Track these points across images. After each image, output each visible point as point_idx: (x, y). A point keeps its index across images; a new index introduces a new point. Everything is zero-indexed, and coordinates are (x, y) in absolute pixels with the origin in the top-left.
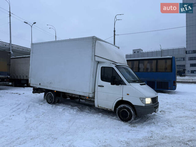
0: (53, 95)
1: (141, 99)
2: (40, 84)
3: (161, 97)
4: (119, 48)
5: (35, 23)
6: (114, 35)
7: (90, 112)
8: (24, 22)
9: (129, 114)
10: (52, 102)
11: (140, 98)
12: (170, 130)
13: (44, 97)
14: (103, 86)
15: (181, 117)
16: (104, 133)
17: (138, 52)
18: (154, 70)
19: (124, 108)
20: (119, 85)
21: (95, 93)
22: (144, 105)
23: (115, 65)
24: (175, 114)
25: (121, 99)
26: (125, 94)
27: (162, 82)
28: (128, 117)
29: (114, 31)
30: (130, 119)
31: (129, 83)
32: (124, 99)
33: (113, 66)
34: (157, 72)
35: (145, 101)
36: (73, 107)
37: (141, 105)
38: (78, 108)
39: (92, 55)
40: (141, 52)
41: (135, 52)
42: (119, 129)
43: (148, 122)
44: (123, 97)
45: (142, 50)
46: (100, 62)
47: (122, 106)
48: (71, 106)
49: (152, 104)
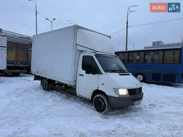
0: (46, 82)
1: (115, 90)
2: (37, 72)
3: (163, 90)
4: (110, 37)
5: (54, 19)
6: (127, 26)
7: (74, 100)
8: (46, 19)
9: (103, 105)
10: (46, 89)
11: (114, 88)
12: (144, 125)
13: (41, 84)
14: (83, 75)
15: (170, 113)
16: (68, 122)
17: (158, 44)
18: (161, 62)
19: (99, 98)
20: (95, 74)
21: (76, 82)
22: (117, 96)
23: (95, 54)
24: (166, 109)
25: (96, 89)
26: (101, 83)
27: (168, 74)
28: (103, 107)
29: (127, 23)
30: (103, 110)
31: (106, 72)
32: (99, 89)
33: (93, 55)
34: (163, 63)
35: (118, 92)
36: (62, 95)
37: (115, 96)
38: (66, 95)
39: (74, 44)
40: (162, 44)
41: (154, 45)
42: (88, 119)
43: (126, 115)
44: (98, 87)
45: (163, 43)
46: (83, 51)
47: (98, 95)
48: (61, 93)
49: (129, 96)
